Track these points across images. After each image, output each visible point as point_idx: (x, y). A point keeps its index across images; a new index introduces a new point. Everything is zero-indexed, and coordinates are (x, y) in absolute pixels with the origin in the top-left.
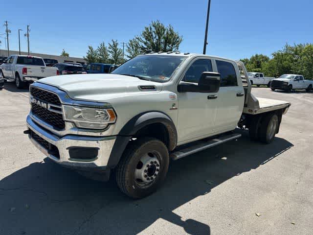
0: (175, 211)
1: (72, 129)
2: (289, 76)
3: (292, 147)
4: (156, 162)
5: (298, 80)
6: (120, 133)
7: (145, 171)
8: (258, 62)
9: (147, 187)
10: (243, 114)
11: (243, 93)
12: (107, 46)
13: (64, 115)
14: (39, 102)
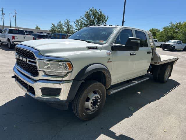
0: (111, 129)
1: (44, 76)
2: (173, 41)
3: (179, 85)
4: (98, 97)
5: (178, 44)
6: (75, 78)
7: (91, 103)
8: (154, 33)
9: (92, 113)
10: (151, 65)
13: (38, 67)
14: (21, 57)
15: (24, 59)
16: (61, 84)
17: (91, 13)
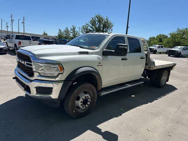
0: (99, 126)
1: (38, 76)
2: (179, 47)
3: (176, 90)
4: (88, 97)
5: (184, 50)
6: (65, 79)
7: (81, 102)
8: (160, 39)
9: (82, 112)
11: (145, 57)
12: (69, 29)
14: (20, 60)
15: (23, 62)
16: (54, 84)
17: (96, 19)
